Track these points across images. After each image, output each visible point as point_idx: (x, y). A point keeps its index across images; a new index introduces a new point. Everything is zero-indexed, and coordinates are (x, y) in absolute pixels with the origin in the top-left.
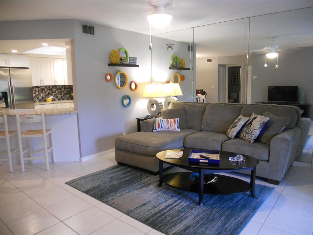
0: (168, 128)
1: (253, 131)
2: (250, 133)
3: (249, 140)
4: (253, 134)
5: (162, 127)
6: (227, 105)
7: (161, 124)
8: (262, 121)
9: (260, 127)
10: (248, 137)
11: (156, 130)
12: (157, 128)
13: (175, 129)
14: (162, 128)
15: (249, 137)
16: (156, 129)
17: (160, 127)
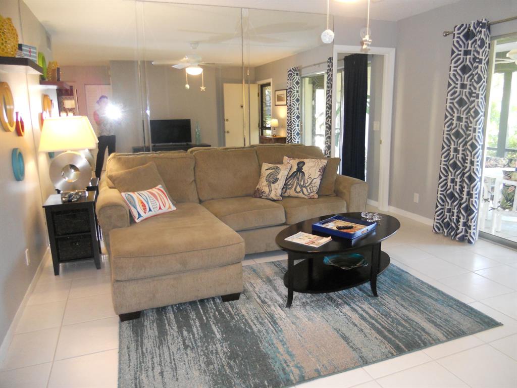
0: (160, 208)
1: (312, 181)
2: (309, 185)
3: (312, 194)
4: (313, 185)
5: (150, 210)
6: (229, 150)
7: (148, 203)
8: (319, 166)
9: (320, 175)
10: (307, 191)
11: (141, 219)
12: (142, 213)
13: (170, 207)
14: (150, 212)
15: (309, 191)
16: (141, 216)
17: (148, 209)
